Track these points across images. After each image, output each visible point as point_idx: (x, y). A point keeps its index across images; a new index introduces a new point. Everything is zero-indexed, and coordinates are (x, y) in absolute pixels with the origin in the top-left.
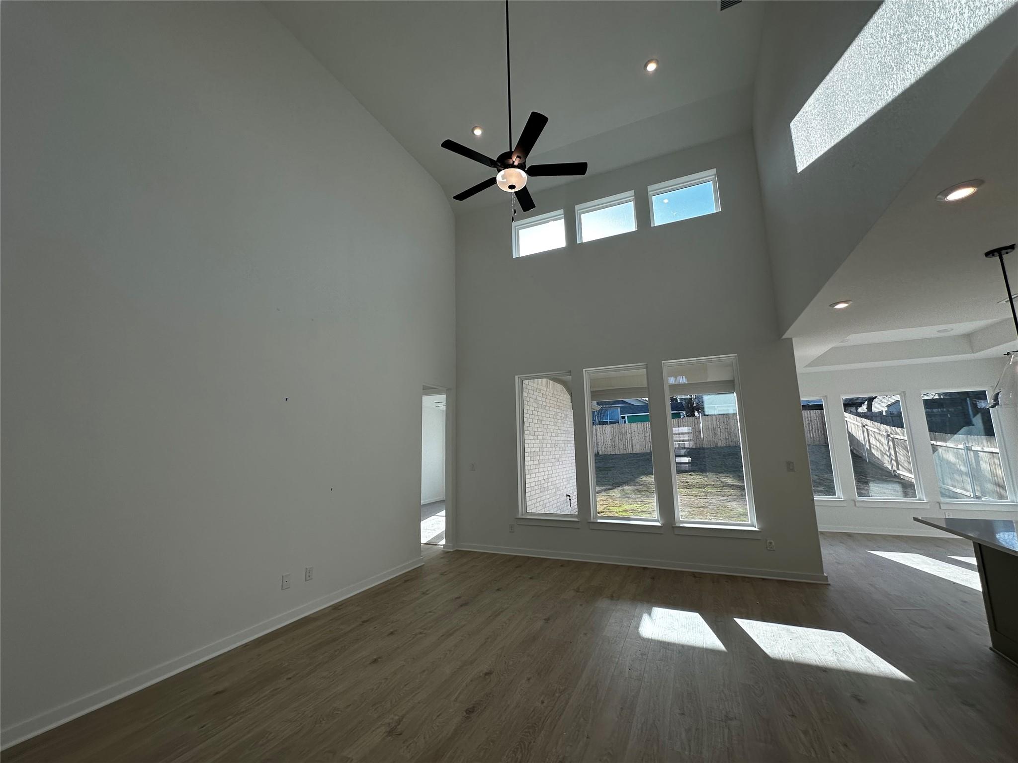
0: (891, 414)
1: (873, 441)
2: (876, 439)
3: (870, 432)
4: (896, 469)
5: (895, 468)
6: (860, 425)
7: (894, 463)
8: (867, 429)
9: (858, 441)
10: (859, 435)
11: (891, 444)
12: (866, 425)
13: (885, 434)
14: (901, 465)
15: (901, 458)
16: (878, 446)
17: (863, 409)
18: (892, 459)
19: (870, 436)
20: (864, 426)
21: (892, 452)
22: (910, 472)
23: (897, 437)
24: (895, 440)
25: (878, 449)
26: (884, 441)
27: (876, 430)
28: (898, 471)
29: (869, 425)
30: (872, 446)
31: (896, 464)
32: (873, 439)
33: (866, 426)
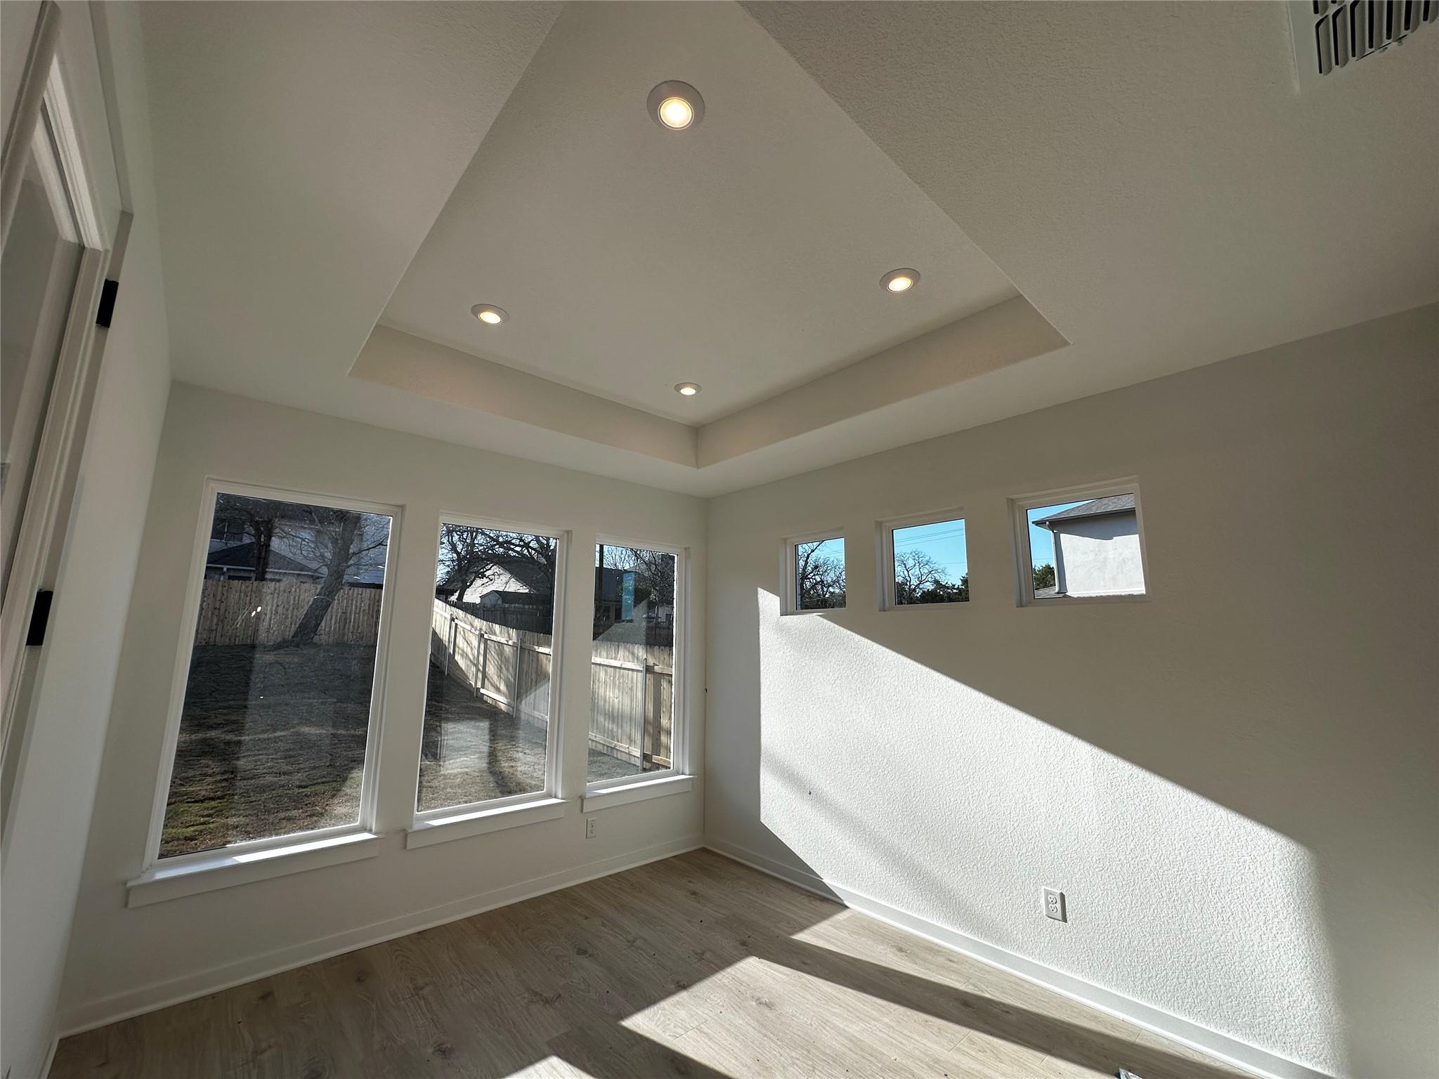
0: (484, 607)
1: (460, 641)
2: (465, 639)
3: (460, 629)
4: (480, 687)
5: (479, 685)
6: (449, 617)
7: (480, 675)
8: (456, 624)
9: (441, 641)
10: (444, 634)
11: (482, 647)
12: (457, 618)
13: (478, 632)
14: (488, 680)
15: (491, 670)
16: (465, 650)
17: (454, 598)
18: (478, 670)
19: (458, 635)
20: (453, 620)
21: (481, 659)
22: (498, 690)
23: (493, 638)
24: (488, 642)
25: (465, 655)
26: (475, 643)
27: (468, 627)
28: (482, 691)
29: (461, 618)
30: (457, 649)
31: (483, 676)
32: (462, 638)
33: (456, 620)
